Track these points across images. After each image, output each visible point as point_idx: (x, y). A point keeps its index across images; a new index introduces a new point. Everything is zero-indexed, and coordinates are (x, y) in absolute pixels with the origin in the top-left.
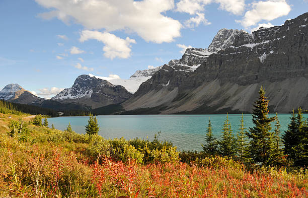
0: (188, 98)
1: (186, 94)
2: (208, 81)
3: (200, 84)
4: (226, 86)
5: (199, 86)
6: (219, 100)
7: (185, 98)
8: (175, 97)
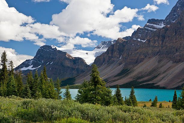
0: (127, 74)
1: (129, 69)
2: (150, 58)
3: (142, 60)
4: (163, 63)
5: (141, 62)
6: (150, 77)
7: (125, 74)
8: (119, 72)
